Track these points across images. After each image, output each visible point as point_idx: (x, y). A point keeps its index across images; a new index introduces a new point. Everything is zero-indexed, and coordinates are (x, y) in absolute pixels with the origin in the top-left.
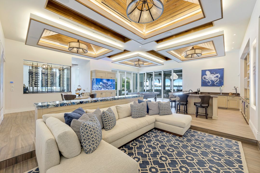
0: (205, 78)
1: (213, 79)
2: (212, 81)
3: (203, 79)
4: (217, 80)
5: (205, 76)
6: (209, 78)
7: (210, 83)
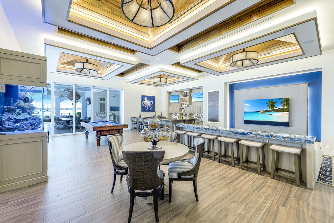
0: (144, 103)
1: (149, 105)
2: (148, 106)
3: (143, 104)
4: (151, 106)
5: (144, 102)
6: (147, 104)
7: (147, 108)
